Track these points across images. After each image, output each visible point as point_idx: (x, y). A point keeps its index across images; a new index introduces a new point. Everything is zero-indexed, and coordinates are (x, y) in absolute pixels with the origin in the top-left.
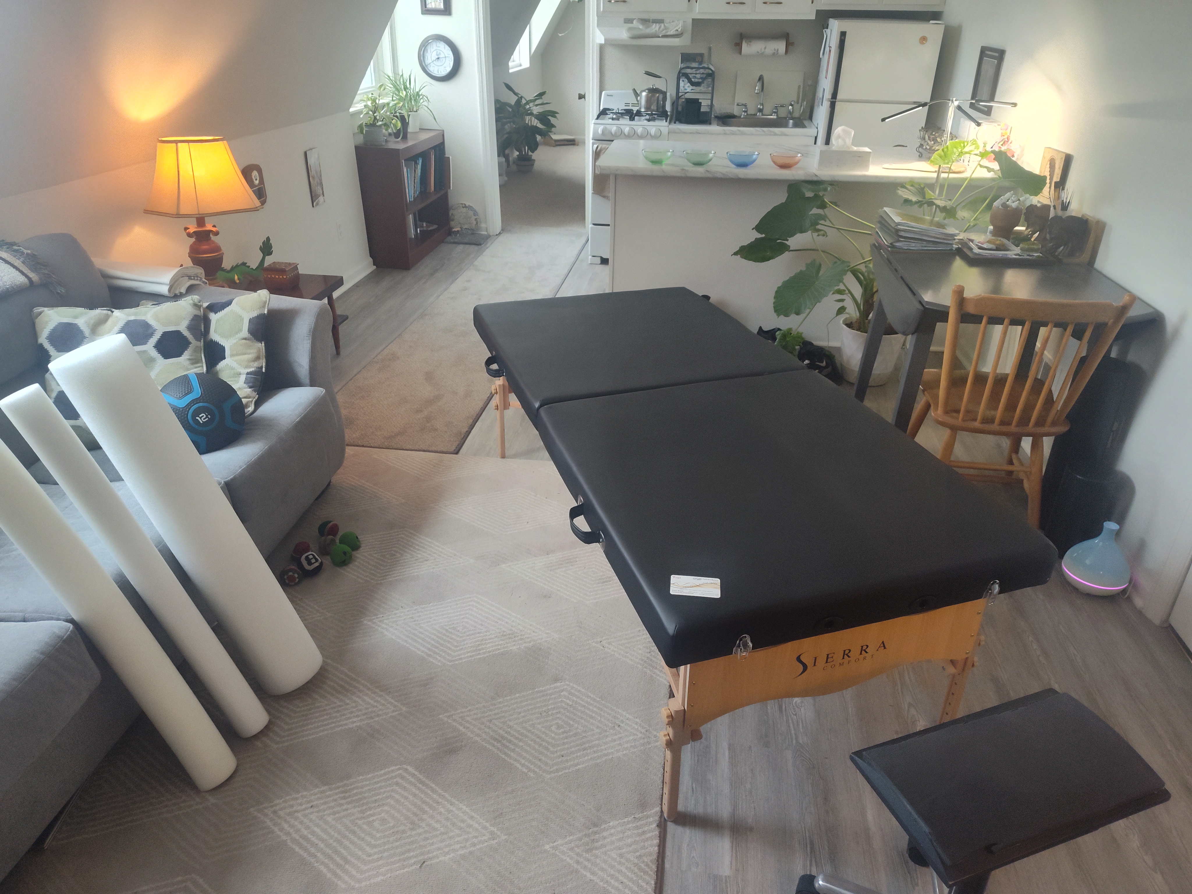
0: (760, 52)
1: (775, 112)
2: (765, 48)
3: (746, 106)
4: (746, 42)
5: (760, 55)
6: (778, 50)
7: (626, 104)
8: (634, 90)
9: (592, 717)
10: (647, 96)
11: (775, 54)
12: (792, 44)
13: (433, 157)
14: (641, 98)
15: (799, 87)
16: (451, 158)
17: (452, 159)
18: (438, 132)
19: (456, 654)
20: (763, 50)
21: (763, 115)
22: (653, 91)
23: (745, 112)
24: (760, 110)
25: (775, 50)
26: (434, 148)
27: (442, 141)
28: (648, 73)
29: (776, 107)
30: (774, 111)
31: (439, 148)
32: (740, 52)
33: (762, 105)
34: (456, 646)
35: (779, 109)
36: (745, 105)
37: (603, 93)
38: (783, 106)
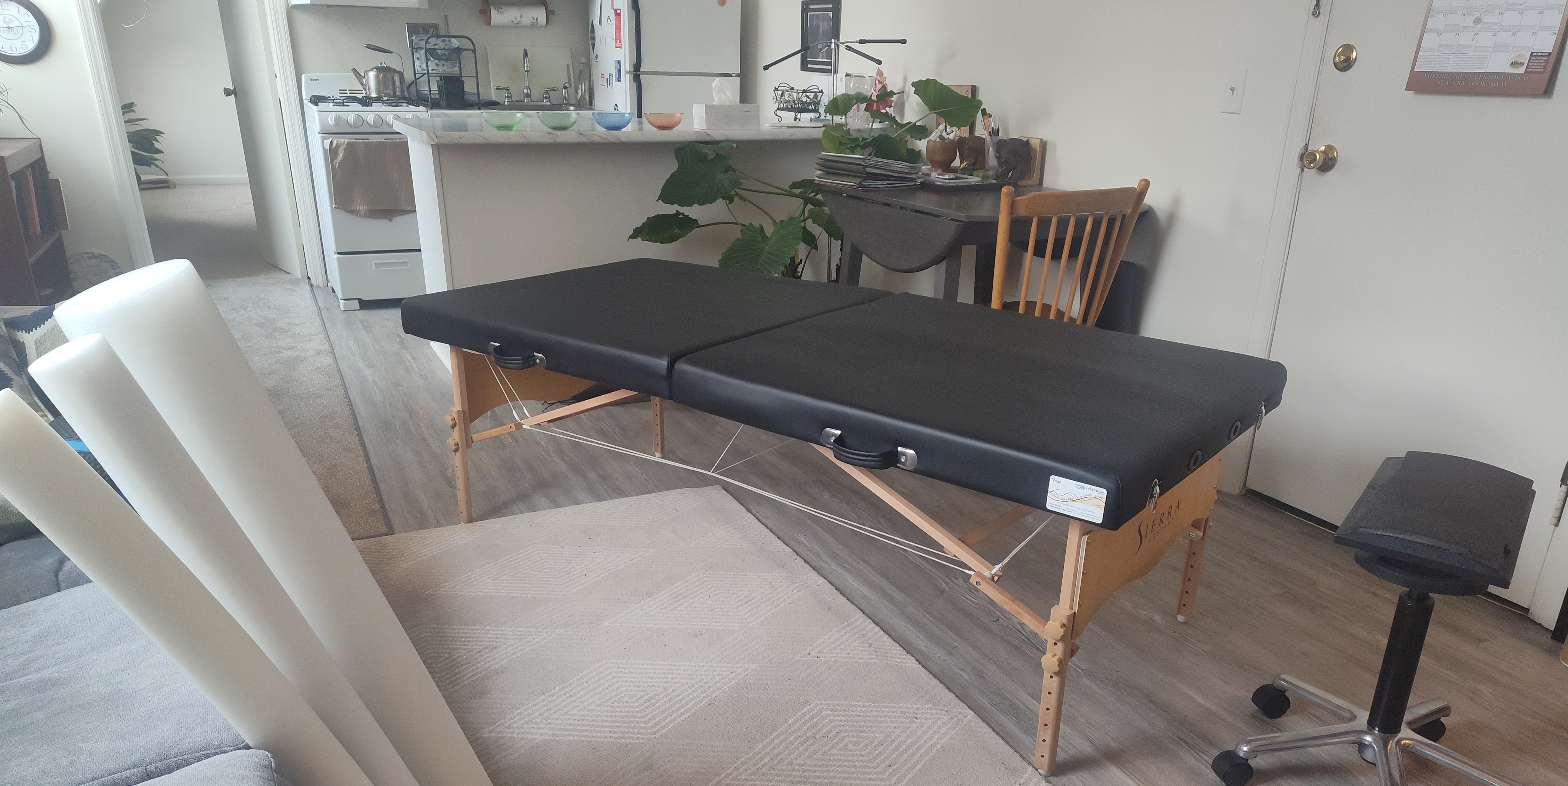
0: (515, 22)
1: (546, 98)
2: (521, 16)
3: (509, 90)
4: (495, 8)
5: (516, 26)
6: (537, 19)
7: (340, 90)
8: (354, 70)
9: (882, 722)
10: (377, 77)
11: (534, 25)
12: (552, 12)
13: (31, 179)
14: (367, 81)
15: (568, 65)
16: (60, 180)
17: (62, 184)
18: (30, 142)
19: (650, 724)
20: (519, 19)
21: (532, 101)
22: (382, 70)
23: (508, 97)
24: (528, 95)
25: (533, 18)
26: (32, 166)
27: (40, 155)
28: (369, 47)
29: (546, 91)
30: (545, 96)
31: (39, 166)
32: (488, 22)
33: (528, 88)
34: (642, 717)
35: (550, 94)
36: (507, 89)
37: (303, 76)
38: (555, 90)
